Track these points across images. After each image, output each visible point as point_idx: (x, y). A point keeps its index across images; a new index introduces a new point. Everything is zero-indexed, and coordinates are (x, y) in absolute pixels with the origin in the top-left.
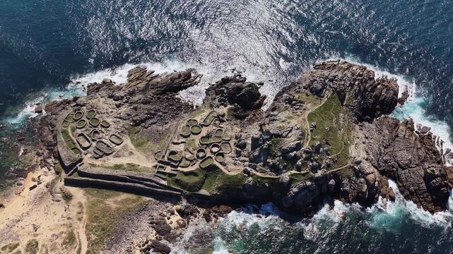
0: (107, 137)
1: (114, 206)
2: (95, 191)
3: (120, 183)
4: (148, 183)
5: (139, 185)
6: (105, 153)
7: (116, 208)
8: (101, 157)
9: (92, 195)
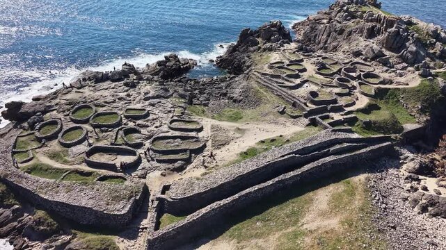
0: (165, 128)
1: (334, 223)
2: (256, 224)
3: (292, 174)
4: (338, 147)
5: (328, 159)
6: (192, 151)
7: (342, 223)
8: (188, 161)
9: (257, 236)
